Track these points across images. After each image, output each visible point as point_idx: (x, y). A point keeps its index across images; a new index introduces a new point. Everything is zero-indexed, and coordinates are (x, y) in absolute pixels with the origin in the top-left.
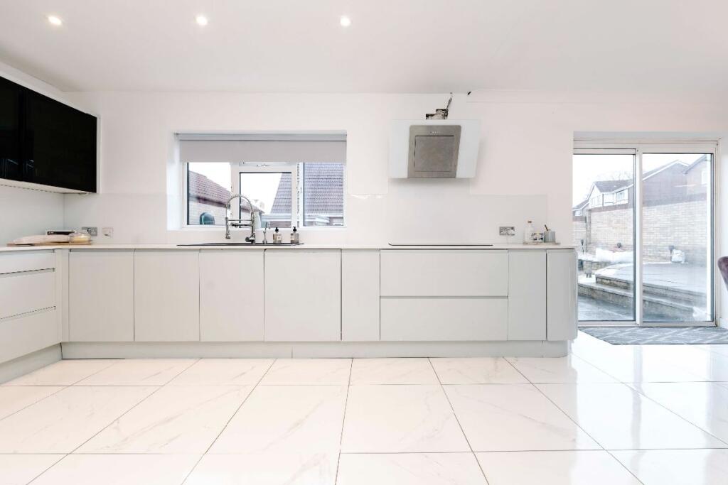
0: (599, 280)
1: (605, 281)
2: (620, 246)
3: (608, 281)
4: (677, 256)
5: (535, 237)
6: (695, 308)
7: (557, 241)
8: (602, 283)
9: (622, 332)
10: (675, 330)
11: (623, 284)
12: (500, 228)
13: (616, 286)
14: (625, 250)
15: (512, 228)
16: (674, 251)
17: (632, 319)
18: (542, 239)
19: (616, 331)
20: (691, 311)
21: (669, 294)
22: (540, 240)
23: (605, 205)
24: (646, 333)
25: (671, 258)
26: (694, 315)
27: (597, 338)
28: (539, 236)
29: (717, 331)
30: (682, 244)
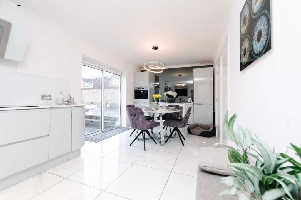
0: (86, 117)
1: (88, 117)
2: (92, 103)
3: (90, 117)
4: (108, 106)
5: (64, 101)
6: (116, 122)
7: (75, 103)
8: (88, 118)
9: (98, 136)
10: (112, 131)
11: (95, 117)
12: (42, 95)
13: (92, 118)
14: (93, 104)
15: (50, 96)
16: (107, 104)
17: (101, 130)
18: (68, 102)
19: (96, 137)
20: (115, 123)
21: (108, 119)
22: (67, 102)
23: (86, 87)
24: (105, 134)
25: (106, 107)
26: (115, 124)
27: (91, 141)
28: (66, 100)
29: (121, 128)
30: (110, 102)
